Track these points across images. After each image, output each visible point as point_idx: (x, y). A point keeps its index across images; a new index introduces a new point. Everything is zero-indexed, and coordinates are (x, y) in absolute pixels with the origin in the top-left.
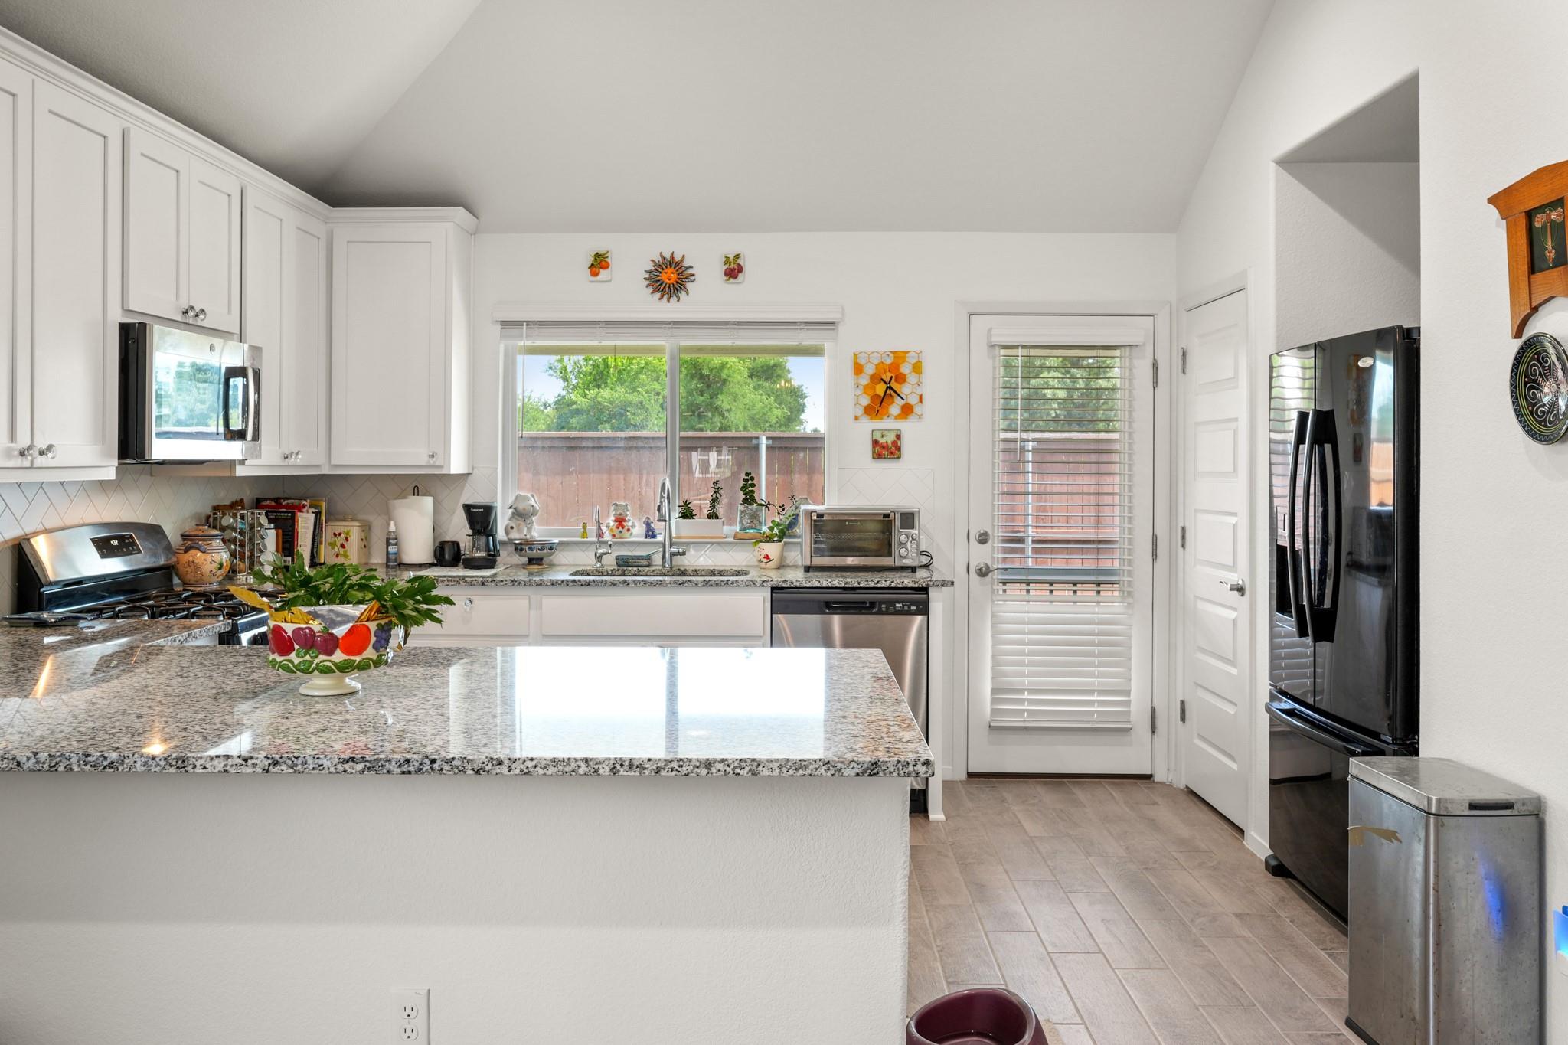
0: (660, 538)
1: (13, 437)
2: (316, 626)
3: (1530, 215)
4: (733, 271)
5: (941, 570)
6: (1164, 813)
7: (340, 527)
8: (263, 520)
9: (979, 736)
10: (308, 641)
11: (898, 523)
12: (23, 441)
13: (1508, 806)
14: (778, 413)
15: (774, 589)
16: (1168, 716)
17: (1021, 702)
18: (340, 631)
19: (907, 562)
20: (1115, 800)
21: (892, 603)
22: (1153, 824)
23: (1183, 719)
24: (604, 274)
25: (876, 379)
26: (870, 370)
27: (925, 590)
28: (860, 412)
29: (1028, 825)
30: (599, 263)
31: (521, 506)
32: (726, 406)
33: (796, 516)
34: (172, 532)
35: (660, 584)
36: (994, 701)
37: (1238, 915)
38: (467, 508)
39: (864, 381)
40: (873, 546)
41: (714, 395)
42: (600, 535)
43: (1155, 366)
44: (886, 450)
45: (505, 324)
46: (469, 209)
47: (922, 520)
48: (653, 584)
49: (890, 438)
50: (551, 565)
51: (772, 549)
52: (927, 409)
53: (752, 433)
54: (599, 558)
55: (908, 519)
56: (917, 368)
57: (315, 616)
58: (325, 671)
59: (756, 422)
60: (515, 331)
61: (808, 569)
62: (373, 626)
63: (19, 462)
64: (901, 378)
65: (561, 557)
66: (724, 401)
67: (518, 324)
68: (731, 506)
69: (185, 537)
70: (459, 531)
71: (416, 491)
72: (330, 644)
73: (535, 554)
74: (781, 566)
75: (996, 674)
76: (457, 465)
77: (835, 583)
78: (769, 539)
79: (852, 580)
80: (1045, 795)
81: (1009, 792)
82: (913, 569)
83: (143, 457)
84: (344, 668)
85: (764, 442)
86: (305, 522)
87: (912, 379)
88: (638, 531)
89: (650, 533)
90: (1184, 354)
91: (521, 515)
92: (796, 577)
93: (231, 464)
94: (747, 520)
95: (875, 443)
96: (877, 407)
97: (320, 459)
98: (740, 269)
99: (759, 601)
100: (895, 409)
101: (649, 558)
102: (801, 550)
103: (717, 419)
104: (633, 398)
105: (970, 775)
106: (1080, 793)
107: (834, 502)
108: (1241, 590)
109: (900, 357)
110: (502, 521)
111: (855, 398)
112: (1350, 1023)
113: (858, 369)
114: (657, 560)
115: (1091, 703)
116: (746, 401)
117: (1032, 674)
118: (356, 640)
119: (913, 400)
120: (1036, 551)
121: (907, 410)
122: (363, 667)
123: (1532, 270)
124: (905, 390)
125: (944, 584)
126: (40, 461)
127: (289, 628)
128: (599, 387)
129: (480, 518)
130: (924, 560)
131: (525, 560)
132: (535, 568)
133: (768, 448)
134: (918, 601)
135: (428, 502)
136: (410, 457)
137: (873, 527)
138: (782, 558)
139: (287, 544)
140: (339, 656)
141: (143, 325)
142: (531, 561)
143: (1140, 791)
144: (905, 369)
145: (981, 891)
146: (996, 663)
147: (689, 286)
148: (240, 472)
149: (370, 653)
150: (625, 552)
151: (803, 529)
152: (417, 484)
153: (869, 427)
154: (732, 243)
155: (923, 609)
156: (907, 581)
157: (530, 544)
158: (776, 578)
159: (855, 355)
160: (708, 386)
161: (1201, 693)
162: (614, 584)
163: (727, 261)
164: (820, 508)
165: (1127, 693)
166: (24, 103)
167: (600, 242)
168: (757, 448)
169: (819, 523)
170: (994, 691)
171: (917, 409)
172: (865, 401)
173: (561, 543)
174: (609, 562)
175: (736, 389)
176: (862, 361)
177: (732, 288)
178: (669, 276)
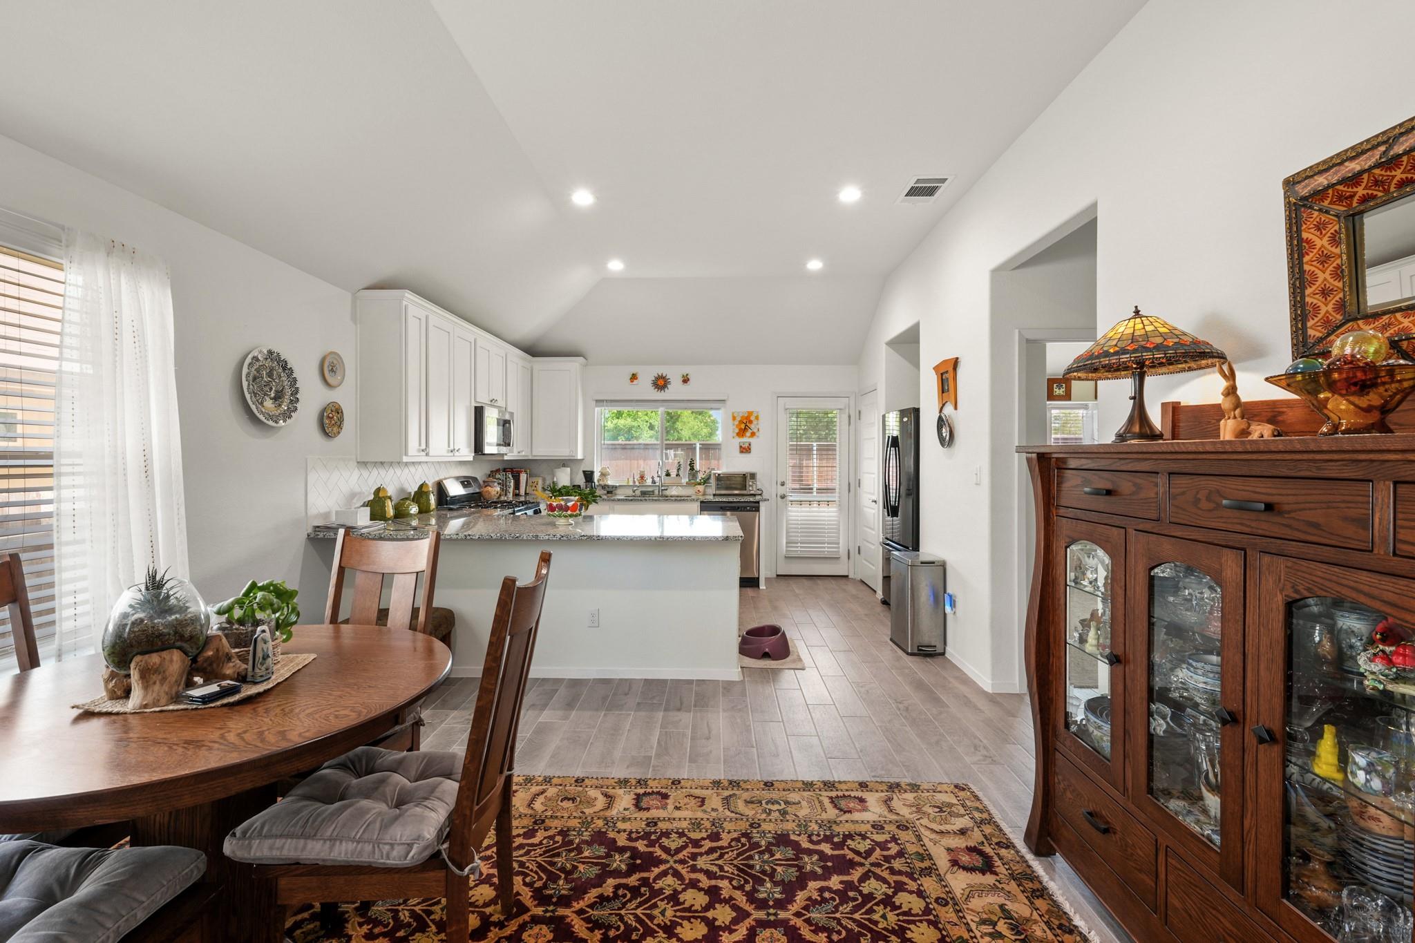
0: (657, 484)
1: (449, 447)
2: (563, 503)
3: (942, 374)
4: (686, 380)
5: (765, 496)
6: (851, 589)
7: (535, 479)
8: (510, 476)
9: (781, 561)
10: (560, 508)
11: (749, 477)
12: (452, 448)
13: (933, 563)
14: (705, 431)
15: (702, 502)
16: (854, 552)
17: (797, 547)
18: (570, 504)
19: (752, 492)
20: (833, 584)
21: (745, 507)
22: (844, 590)
23: (859, 553)
24: (635, 382)
25: (741, 422)
26: (739, 419)
27: (758, 502)
28: (735, 435)
29: (797, 591)
30: (634, 377)
31: (604, 472)
32: (680, 427)
33: (710, 475)
34: (481, 479)
35: (659, 500)
36: (787, 547)
37: (866, 615)
38: (584, 472)
39: (737, 423)
40: (739, 486)
41: (674, 423)
42: (634, 482)
43: (849, 417)
44: (745, 450)
45: (597, 401)
46: (584, 357)
47: (758, 477)
48: (656, 500)
49: (747, 445)
50: (616, 494)
51: (701, 488)
52: (760, 434)
53: (693, 442)
54: (634, 492)
55: (753, 476)
56: (757, 418)
57: (563, 500)
58: (566, 517)
59: (695, 435)
60: (602, 404)
61: (714, 495)
62: (579, 504)
63: (452, 454)
64: (751, 422)
65: (619, 491)
66: (679, 425)
67: (603, 401)
68: (685, 471)
69: (484, 482)
70: (580, 480)
71: (564, 466)
72: (567, 508)
73: (610, 490)
74: (704, 494)
75: (787, 537)
76: (580, 457)
77: (724, 500)
78: (700, 484)
79: (731, 499)
80: (806, 582)
81: (792, 582)
82: (754, 495)
83: (482, 451)
84: (571, 516)
85: (698, 446)
86: (523, 477)
87: (755, 422)
88: (649, 482)
89: (654, 482)
90: (860, 412)
91: (603, 475)
92: (711, 498)
93: (503, 455)
94: (691, 477)
95: (741, 447)
96: (742, 432)
97: (529, 454)
98: (688, 380)
99: (696, 506)
100: (748, 434)
101: (653, 491)
102: (712, 489)
103: (676, 434)
104: (635, 424)
105: (778, 576)
106: (819, 582)
107: (723, 470)
108: (875, 502)
109: (750, 413)
110: (596, 476)
111: (733, 428)
112: (891, 640)
113: (734, 418)
114: (656, 492)
115: (824, 547)
116: (690, 425)
117: (801, 536)
118: (574, 508)
119: (755, 430)
120: (817, 493)
121: (753, 434)
122: (576, 516)
123: (943, 392)
124: (752, 426)
125: (765, 500)
126: (457, 454)
127: (555, 504)
128: (618, 418)
129: (589, 476)
130: (760, 492)
131: (606, 492)
132: (609, 495)
133: (700, 448)
134: (755, 507)
135: (568, 470)
136: (562, 452)
137: (739, 480)
138: (705, 491)
139: (517, 486)
140: (569, 512)
141: (482, 407)
142: (608, 492)
143: (843, 581)
144: (752, 418)
145: (775, 608)
146: (787, 532)
147: (669, 386)
148: (506, 458)
149: (578, 512)
150: (644, 489)
151: (713, 481)
152: (564, 463)
153: (739, 440)
154: (686, 370)
155: (757, 509)
156: (752, 499)
157: (608, 486)
158: (702, 498)
159: (733, 413)
160: (672, 418)
161: (865, 542)
162: (641, 500)
163: (683, 376)
164: (719, 472)
165: (838, 544)
166: (451, 335)
167: (634, 370)
168: (695, 448)
169: (719, 478)
170: (787, 543)
171: (757, 434)
172: (737, 431)
173: (620, 486)
174: (638, 493)
175: (685, 420)
176: (735, 415)
177: (686, 387)
178: (661, 382)
